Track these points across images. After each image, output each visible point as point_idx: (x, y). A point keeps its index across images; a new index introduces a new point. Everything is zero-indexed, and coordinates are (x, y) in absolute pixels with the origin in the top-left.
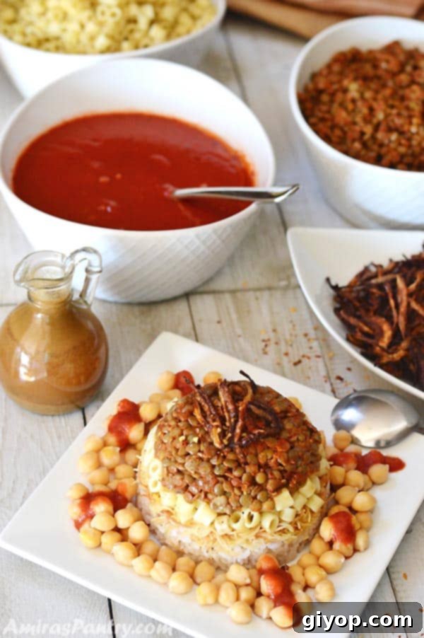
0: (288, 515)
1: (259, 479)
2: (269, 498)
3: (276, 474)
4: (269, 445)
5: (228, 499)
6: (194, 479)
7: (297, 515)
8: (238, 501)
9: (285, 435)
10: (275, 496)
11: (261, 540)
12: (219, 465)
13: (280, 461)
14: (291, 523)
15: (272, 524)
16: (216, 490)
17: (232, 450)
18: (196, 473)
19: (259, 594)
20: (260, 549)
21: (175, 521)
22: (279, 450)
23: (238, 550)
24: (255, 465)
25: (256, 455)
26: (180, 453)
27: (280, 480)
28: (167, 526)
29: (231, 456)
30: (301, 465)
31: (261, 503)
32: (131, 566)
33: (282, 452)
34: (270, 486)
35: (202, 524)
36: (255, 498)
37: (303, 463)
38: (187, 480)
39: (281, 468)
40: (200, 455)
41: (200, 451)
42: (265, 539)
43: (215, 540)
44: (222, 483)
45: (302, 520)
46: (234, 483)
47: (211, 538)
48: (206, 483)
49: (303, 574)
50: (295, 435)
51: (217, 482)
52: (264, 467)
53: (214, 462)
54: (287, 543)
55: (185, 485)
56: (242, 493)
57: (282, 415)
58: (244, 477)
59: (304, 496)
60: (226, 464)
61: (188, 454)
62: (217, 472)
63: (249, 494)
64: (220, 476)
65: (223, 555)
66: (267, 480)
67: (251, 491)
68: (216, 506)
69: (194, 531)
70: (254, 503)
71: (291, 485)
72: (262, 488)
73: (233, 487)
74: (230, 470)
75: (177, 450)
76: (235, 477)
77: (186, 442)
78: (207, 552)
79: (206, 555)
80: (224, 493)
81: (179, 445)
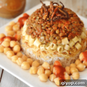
0: (67, 48)
1: (57, 32)
2: (60, 39)
3: (64, 31)
4: (63, 22)
5: (45, 37)
6: (35, 30)
7: (70, 49)
8: (48, 39)
9: (70, 20)
10: (62, 39)
11: (56, 55)
12: (44, 26)
13: (66, 27)
14: (68, 51)
15: (60, 49)
16: (42, 34)
17: (50, 22)
18: (36, 28)
19: (52, 73)
20: (56, 59)
21: (28, 45)
22: (66, 23)
23: (48, 58)
24: (56, 27)
25: (58, 24)
26: (33, 22)
27: (64, 33)
28: (26, 47)
29: (49, 24)
30: (73, 31)
31: (57, 40)
32: (11, 59)
33: (67, 24)
34: (61, 35)
35: (36, 46)
36: (54, 38)
37: (74, 30)
38: (33, 30)
39: (66, 30)
40: (39, 22)
41: (39, 21)
42: (58, 55)
43: (40, 53)
44: (44, 32)
45: (72, 51)
46: (48, 32)
47: (39, 52)
48: (39, 31)
49: (70, 70)
50: (73, 21)
51: (42, 31)
52: (60, 28)
53: (43, 25)
54: (66, 58)
55: (32, 32)
56: (50, 36)
57: (71, 15)
58: (52, 30)
59: (74, 42)
60: (46, 26)
61: (35, 22)
62: (43, 28)
63: (53, 37)
64: (44, 29)
65: (43, 59)
66: (60, 33)
67: (53, 35)
68: (41, 40)
69: (34, 49)
70: (54, 40)
71: (69, 36)
72: (57, 35)
73: (47, 33)
74: (47, 28)
75: (32, 21)
76: (49, 30)
77: (35, 18)
78: (37, 57)
79: (37, 58)
80: (44, 35)
81: (33, 20)
